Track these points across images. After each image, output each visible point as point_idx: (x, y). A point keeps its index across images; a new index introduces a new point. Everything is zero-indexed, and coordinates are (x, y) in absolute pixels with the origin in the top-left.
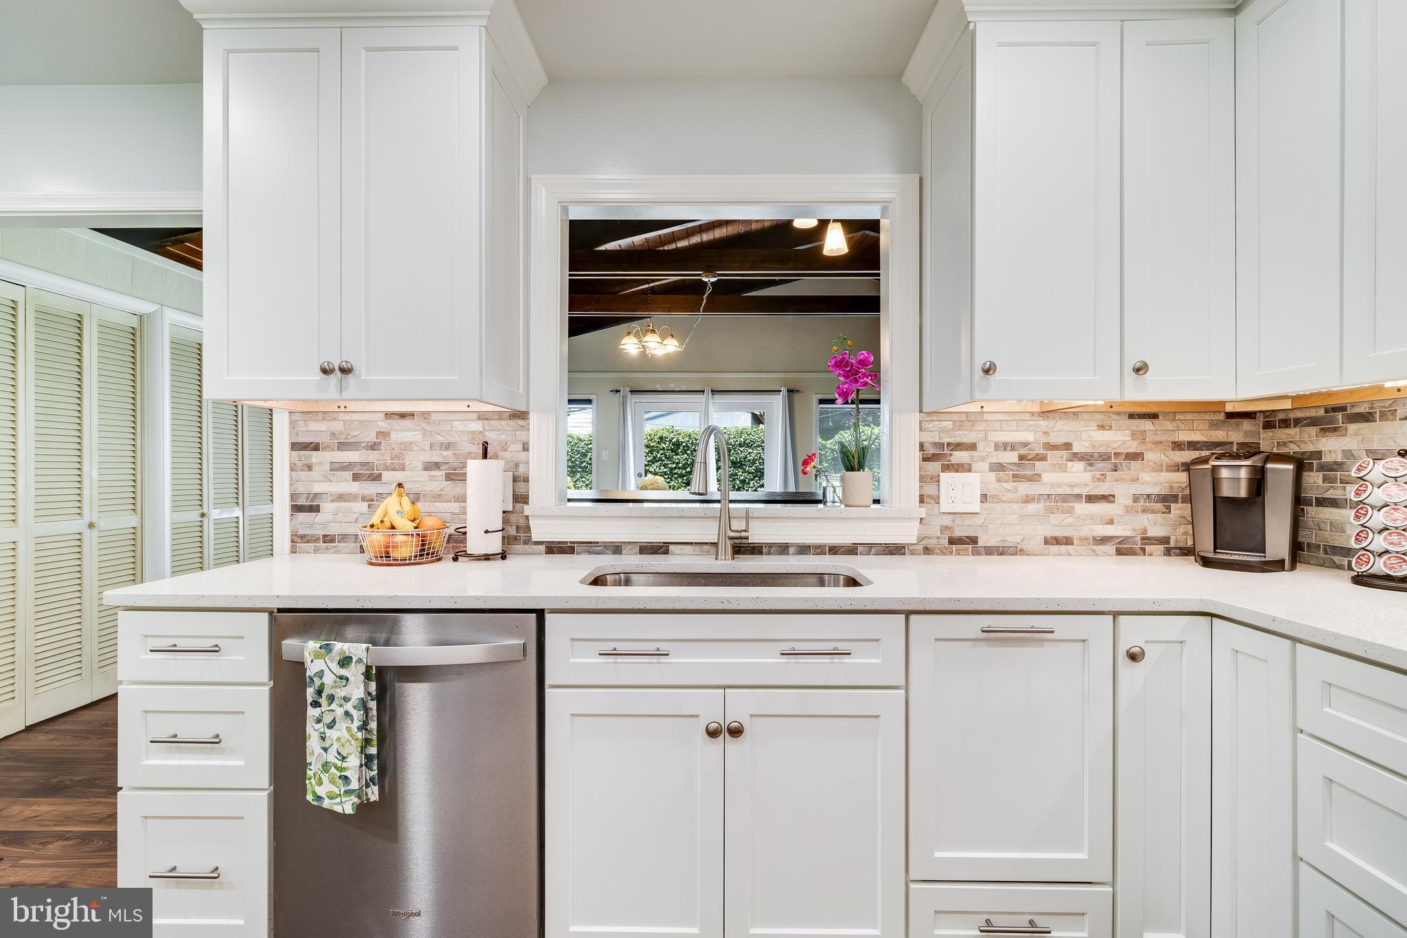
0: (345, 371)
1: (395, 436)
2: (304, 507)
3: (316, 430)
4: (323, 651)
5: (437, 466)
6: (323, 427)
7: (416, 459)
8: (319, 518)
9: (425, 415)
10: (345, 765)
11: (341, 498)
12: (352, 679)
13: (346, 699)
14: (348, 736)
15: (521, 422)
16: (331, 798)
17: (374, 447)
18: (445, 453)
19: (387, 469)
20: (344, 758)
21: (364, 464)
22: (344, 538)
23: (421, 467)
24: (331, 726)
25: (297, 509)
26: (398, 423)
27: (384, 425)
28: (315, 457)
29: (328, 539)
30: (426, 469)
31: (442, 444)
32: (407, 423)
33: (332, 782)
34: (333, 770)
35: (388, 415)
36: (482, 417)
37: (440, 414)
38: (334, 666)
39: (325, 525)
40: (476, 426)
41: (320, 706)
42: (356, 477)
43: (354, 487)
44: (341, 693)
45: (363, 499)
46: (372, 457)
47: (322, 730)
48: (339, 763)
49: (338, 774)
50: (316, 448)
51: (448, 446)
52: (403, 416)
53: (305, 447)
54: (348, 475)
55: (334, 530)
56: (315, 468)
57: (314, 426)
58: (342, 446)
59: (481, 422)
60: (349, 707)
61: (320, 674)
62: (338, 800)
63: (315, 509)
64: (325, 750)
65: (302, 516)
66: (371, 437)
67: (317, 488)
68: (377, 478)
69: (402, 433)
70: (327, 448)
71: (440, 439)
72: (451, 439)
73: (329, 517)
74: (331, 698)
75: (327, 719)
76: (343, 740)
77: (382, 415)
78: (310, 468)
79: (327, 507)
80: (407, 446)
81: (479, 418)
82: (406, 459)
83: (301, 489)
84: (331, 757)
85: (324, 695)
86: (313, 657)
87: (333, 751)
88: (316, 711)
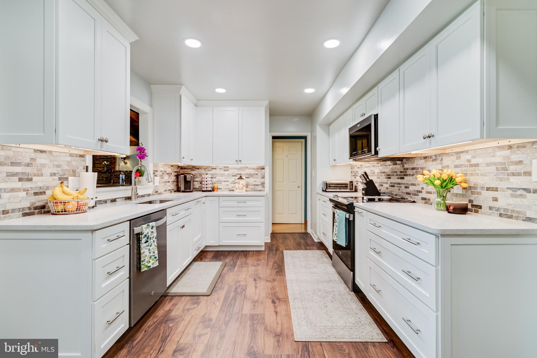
0: (107, 142)
1: (38, 161)
4: (148, 226)
5: (54, 174)
7: (47, 171)
9: (51, 152)
10: (155, 254)
11: (11, 190)
12: (154, 231)
13: (153, 237)
14: (155, 247)
15: (82, 158)
16: (152, 265)
17: (29, 165)
18: (58, 169)
19: (35, 176)
20: (154, 252)
21: (23, 173)
23: (49, 175)
24: (151, 246)
26: (39, 155)
27: (33, 155)
30: (51, 176)
31: (57, 165)
32: (43, 155)
33: (153, 260)
34: (152, 257)
35: (36, 151)
36: (71, 155)
37: (56, 153)
38: (150, 229)
40: (69, 159)
41: (148, 242)
42: (21, 180)
43: (19, 185)
44: (152, 236)
45: (24, 190)
46: (28, 170)
47: (149, 248)
48: (154, 254)
49: (154, 257)
51: (59, 166)
52: (42, 152)
54: (15, 178)
55: (10, 207)
58: (14, 164)
59: (70, 157)
60: (154, 239)
61: (148, 233)
62: (155, 263)
64: (150, 253)
66: (28, 160)
68: (31, 180)
69: (41, 160)
71: (56, 163)
74: (150, 238)
75: (150, 245)
76: (154, 248)
77: (33, 150)
80: (43, 165)
81: (70, 156)
82: (43, 171)
84: (152, 254)
85: (149, 238)
86: (146, 229)
87: (152, 252)
88: (147, 244)
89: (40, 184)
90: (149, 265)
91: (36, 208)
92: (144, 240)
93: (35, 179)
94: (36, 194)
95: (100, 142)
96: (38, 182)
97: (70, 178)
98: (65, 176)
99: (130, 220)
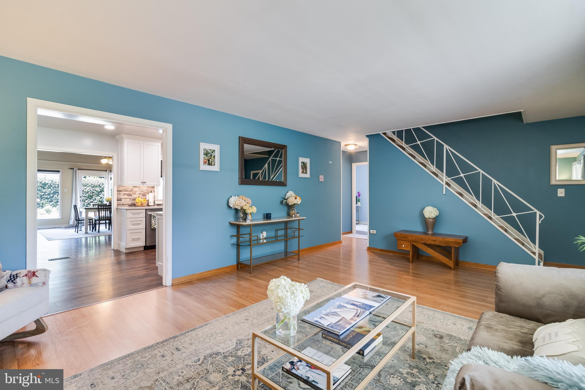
0: (145, 183)
1: (134, 190)
2: (119, 200)
3: (121, 189)
5: (141, 194)
6: (122, 188)
7: (137, 193)
8: (122, 201)
11: (125, 198)
17: (131, 191)
21: (129, 194)
22: (126, 204)
25: (118, 200)
26: (134, 188)
27: (132, 188)
28: (121, 192)
29: (123, 205)
30: (139, 194)
39: (123, 202)
40: (147, 188)
42: (128, 196)
43: (128, 197)
45: (129, 199)
46: (130, 193)
50: (121, 191)
51: (142, 191)
53: (119, 191)
54: (127, 195)
55: (124, 203)
56: (121, 194)
57: (121, 188)
58: (125, 191)
63: (121, 200)
65: (119, 201)
66: (130, 190)
67: (121, 197)
68: (131, 196)
69: (135, 189)
70: (123, 191)
72: (143, 190)
73: (123, 201)
77: (132, 186)
78: (120, 194)
79: (123, 200)
80: (136, 191)
83: (118, 197)
86: (153, 213)
88: (154, 219)
89: (135, 197)
90: (154, 227)
91: (133, 204)
92: (152, 217)
93: (133, 195)
94: (133, 200)
95: (143, 183)
96: (134, 196)
97: (147, 195)
98: (145, 194)
99: (146, 209)
